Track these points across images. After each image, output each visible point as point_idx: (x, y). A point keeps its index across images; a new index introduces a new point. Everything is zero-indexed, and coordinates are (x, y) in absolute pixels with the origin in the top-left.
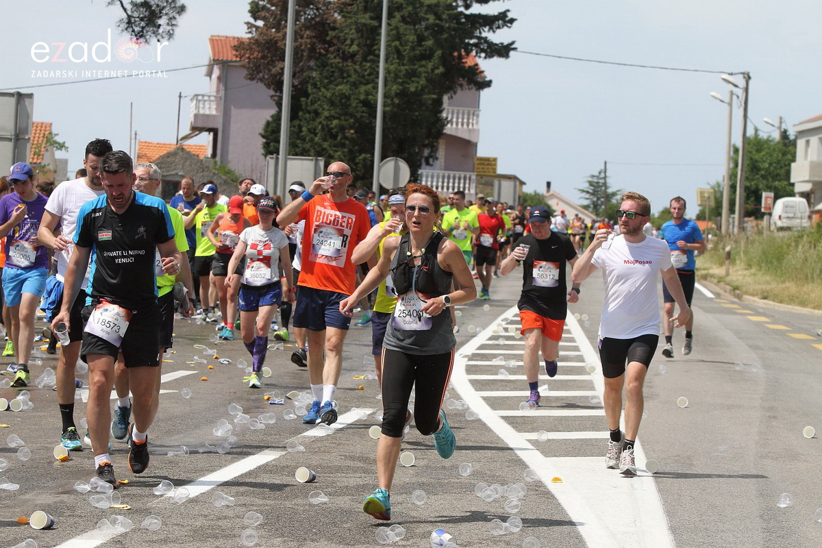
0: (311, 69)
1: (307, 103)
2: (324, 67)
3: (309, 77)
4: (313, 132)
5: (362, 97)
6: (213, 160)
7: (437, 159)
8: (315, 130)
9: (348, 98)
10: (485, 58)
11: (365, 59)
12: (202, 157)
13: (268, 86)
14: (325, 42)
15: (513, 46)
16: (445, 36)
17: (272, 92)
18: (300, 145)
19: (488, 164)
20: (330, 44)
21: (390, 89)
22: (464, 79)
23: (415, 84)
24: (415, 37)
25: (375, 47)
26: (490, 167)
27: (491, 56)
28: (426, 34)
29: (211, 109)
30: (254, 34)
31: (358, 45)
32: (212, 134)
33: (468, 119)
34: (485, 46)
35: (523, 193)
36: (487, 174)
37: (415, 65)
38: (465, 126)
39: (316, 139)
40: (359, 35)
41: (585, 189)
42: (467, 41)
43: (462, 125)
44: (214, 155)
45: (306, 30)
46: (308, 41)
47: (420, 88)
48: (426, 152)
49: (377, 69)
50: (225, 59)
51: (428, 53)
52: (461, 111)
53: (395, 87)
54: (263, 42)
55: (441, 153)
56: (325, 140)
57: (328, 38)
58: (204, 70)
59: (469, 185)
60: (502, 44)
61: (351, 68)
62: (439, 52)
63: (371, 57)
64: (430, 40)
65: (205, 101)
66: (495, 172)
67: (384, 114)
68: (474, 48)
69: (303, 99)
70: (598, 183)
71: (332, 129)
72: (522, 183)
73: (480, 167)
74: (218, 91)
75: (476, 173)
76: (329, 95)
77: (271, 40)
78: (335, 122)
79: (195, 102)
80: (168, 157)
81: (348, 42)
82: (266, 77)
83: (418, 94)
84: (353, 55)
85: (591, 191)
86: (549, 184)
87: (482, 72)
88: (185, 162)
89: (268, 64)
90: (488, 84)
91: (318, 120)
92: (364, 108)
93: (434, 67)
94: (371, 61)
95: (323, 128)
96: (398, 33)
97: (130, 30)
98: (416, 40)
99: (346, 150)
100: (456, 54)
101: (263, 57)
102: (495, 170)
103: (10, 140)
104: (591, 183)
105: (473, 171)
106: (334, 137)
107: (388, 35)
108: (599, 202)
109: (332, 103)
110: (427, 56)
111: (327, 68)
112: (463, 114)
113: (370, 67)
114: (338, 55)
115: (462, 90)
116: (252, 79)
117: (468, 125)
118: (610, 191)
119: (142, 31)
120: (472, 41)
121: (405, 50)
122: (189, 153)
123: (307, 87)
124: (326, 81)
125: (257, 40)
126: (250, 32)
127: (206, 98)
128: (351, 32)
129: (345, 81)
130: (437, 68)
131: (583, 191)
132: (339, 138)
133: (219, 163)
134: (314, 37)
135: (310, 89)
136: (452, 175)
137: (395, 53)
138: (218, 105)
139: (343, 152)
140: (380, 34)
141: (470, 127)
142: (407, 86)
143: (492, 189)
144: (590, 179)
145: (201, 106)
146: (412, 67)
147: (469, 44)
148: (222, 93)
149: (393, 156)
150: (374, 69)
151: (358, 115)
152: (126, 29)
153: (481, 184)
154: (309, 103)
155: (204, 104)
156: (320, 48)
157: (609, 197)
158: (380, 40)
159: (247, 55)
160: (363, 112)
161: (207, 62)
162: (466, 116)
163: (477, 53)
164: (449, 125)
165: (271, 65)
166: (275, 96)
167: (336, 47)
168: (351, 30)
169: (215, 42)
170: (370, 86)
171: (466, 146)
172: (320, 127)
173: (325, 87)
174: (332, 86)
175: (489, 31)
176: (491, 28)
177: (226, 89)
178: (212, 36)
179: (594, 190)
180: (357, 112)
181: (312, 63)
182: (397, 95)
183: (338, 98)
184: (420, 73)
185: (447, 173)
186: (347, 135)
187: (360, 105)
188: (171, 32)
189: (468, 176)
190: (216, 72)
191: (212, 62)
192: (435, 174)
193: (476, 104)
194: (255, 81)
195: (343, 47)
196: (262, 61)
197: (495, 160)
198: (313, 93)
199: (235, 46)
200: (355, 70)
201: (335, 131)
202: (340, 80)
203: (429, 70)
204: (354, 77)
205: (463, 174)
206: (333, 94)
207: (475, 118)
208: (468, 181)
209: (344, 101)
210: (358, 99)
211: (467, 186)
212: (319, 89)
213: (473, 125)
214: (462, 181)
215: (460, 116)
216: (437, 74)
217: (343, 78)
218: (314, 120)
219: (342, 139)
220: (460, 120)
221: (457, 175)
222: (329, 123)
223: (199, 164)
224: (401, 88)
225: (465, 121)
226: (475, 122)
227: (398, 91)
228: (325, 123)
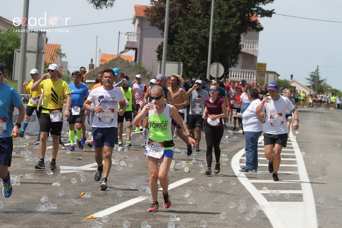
0: (179, 21)
1: (177, 37)
2: (186, 20)
3: (179, 25)
4: (180, 50)
5: (203, 34)
6: (135, 63)
7: (238, 63)
8: (181, 49)
9: (196, 35)
10: (261, 17)
11: (204, 17)
12: (130, 61)
13: (160, 29)
14: (186, 9)
15: (274, 12)
16: (242, 7)
18: (174, 56)
19: (262, 66)
20: (189, 9)
21: (216, 31)
22: (250, 26)
23: (227, 29)
24: (228, 7)
25: (209, 11)
26: (263, 68)
27: (264, 16)
28: (233, 6)
29: (134, 39)
30: (154, 5)
31: (201, 10)
32: (135, 50)
33: (253, 45)
34: (260, 11)
35: (279, 80)
36: (261, 71)
37: (227, 20)
38: (252, 49)
39: (182, 53)
40: (202, 5)
41: (309, 78)
42: (252, 9)
43: (250, 48)
44: (136, 60)
45: (177, 3)
46: (179, 8)
47: (229, 30)
48: (233, 60)
49: (209, 22)
50: (141, 16)
51: (233, 14)
52: (250, 42)
53: (218, 30)
54: (158, 8)
55: (240, 60)
56: (185, 54)
57: (188, 7)
58: (132, 21)
59: (253, 75)
60: (268, 10)
61: (198, 21)
62: (239, 14)
63: (207, 16)
64: (235, 8)
65: (132, 35)
66: (265, 70)
67: (213, 42)
68: (255, 12)
69: (176, 35)
70: (315, 76)
71: (189, 49)
72: (278, 75)
73: (259, 67)
74: (138, 31)
75: (256, 70)
76: (187, 33)
77: (161, 8)
78: (190, 46)
79: (127, 36)
80: (113, 61)
81: (197, 9)
82: (159, 25)
83: (228, 33)
84: (199, 15)
85: (311, 79)
86: (292, 76)
87: (260, 23)
88: (121, 63)
89: (160, 18)
90: (261, 29)
91: (183, 45)
92: (204, 40)
93: (235, 21)
94: (207, 18)
95: (185, 48)
96: (220, 5)
97: (93, 2)
98: (228, 8)
99: (195, 59)
100: (247, 15)
101: (158, 16)
102: (265, 69)
103: (35, 52)
104: (311, 76)
105: (255, 70)
106: (190, 53)
107: (215, 6)
108: (315, 85)
109: (189, 37)
110: (233, 16)
111: (187, 21)
112: (251, 43)
113: (207, 21)
114: (193, 15)
115: (249, 32)
116: (153, 26)
117: (253, 48)
118: (320, 79)
119: (99, 3)
120: (254, 9)
121: (223, 13)
122: (123, 59)
123: (178, 30)
124: (186, 27)
125: (155, 8)
126: (152, 4)
127: (132, 34)
128: (198, 4)
129: (195, 27)
130: (238, 21)
131: (308, 79)
132: (192, 53)
133: (138, 64)
134: (182, 6)
135: (179, 31)
136: (245, 71)
137: (218, 14)
138: (137, 37)
139: (194, 60)
140: (211, 6)
141: (254, 49)
142: (224, 29)
143: (264, 78)
144: (311, 74)
145: (130, 38)
146: (226, 21)
147: (253, 10)
148: (140, 32)
149: (217, 62)
150: (208, 22)
151: (201, 43)
152: (92, 2)
153: (259, 75)
154: (179, 37)
155: (131, 37)
156: (184, 11)
157: (320, 82)
158: (211, 8)
159: (150, 15)
160: (203, 41)
161: (133, 17)
162: (252, 44)
163: (256, 14)
164: (244, 48)
165: (162, 19)
166: (163, 33)
167: (191, 11)
168: (198, 3)
169: (136, 8)
170: (207, 29)
171: (252, 58)
172: (183, 48)
173: (186, 30)
174: (189, 29)
175: (262, 4)
176: (263, 3)
177: (141, 30)
178: (135, 5)
179: (313, 79)
180: (200, 41)
181: (180, 19)
182: (219, 34)
183: (192, 35)
184: (230, 23)
185: (243, 70)
186: (196, 52)
187: (202, 38)
188: (112, 3)
189: (253, 72)
190: (137, 22)
191: (135, 18)
192: (238, 71)
193: (257, 38)
194: (154, 27)
195: (194, 11)
196: (157, 17)
197: (265, 64)
198: (181, 32)
199: (145, 10)
200: (200, 22)
201: (190, 50)
202: (193, 26)
203: (234, 23)
204: (199, 25)
205: (250, 71)
206: (189, 33)
207: (256, 44)
208: (252, 74)
209: (194, 36)
210: (201, 35)
211: (252, 76)
212: (183, 30)
213: (255, 48)
214: (250, 74)
215: (250, 44)
216: (238, 24)
217: (194, 25)
218: (181, 45)
219: (193, 54)
220: (249, 46)
221: (248, 71)
222: (187, 46)
223: (127, 64)
224: (221, 30)
225: (252, 46)
226: (256, 47)
227: (219, 32)
228: (185, 46)
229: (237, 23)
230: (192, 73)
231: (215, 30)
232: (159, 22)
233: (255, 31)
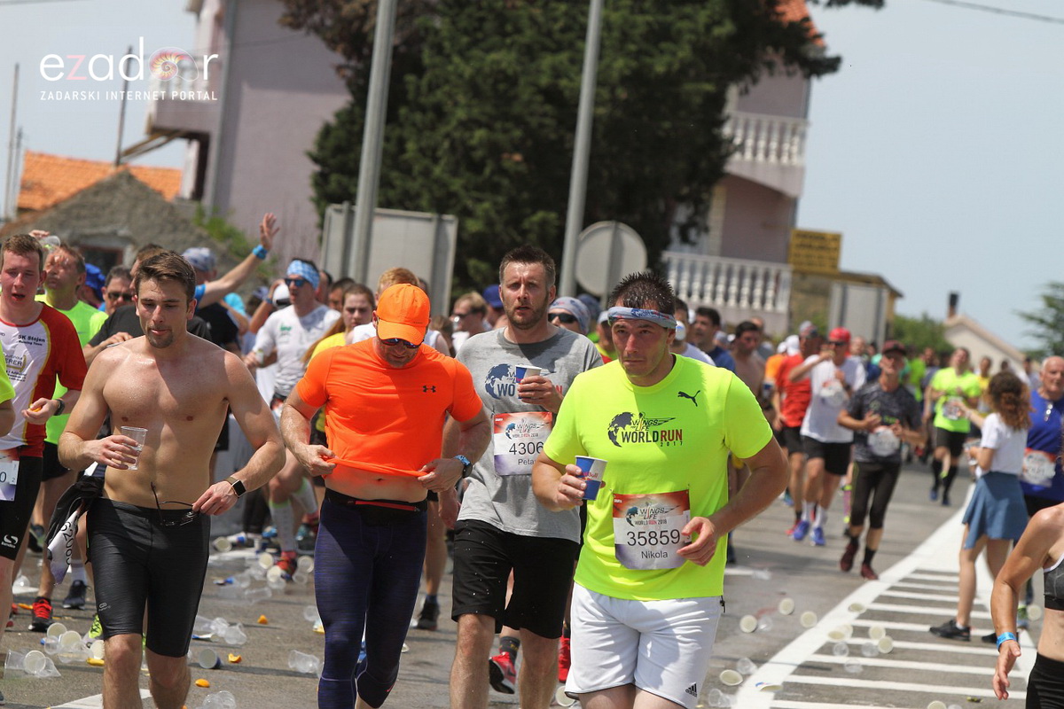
0: (430, 9)
1: (418, 88)
3: (427, 30)
4: (431, 154)
5: (544, 81)
6: (195, 205)
7: (706, 230)
8: (434, 150)
9: (512, 81)
10: (829, 5)
12: (169, 196)
13: (332, 44)
17: (338, 58)
18: (398, 183)
19: (822, 248)
21: (609, 67)
22: (776, 49)
23: (667, 58)
26: (825, 254)
32: (195, 145)
33: (781, 142)
35: (897, 317)
36: (816, 269)
37: (668, 13)
38: (773, 158)
41: (1038, 314)
43: (767, 154)
44: (198, 193)
47: (676, 66)
48: (682, 214)
49: (581, 19)
52: (765, 125)
53: (619, 63)
55: (716, 215)
56: (455, 173)
59: (776, 291)
61: (522, 12)
66: (835, 266)
67: (595, 122)
69: (411, 79)
71: (473, 149)
72: (895, 295)
73: (803, 252)
74: (214, 47)
75: (791, 267)
76: (468, 71)
78: (480, 134)
80: (96, 193)
83: (672, 79)
85: (1050, 319)
86: (953, 299)
87: (819, 36)
88: (135, 206)
90: (832, 65)
91: (443, 130)
92: (548, 108)
99: (501, 199)
102: (835, 261)
104: (1050, 302)
105: (785, 261)
109: (474, 90)
112: (770, 130)
113: (567, 13)
115: (771, 74)
116: (296, 25)
117: (779, 154)
122: (143, 187)
123: (420, 52)
124: (465, 40)
129: (508, 41)
130: (719, 23)
131: (1031, 318)
132: (488, 171)
133: (208, 212)
135: (427, 57)
136: (736, 269)
139: (494, 204)
141: (785, 159)
142: (648, 60)
143: (827, 305)
144: (1050, 292)
146: (661, 18)
148: (223, 53)
149: (609, 219)
150: (574, 19)
151: (534, 122)
153: (802, 291)
154: (424, 88)
160: (545, 115)
162: (775, 136)
164: (737, 157)
166: (347, 67)
170: (563, 57)
171: (773, 204)
172: (446, 144)
173: (461, 53)
174: (476, 52)
177: (232, 47)
179: (1058, 318)
180: (531, 114)
182: (625, 80)
183: (490, 81)
184: (680, 32)
185: (725, 263)
186: (507, 164)
187: (540, 98)
189: (773, 272)
190: (212, 5)
192: (700, 265)
193: (800, 109)
194: (302, 32)
197: (837, 238)
198: (434, 66)
200: (532, 19)
201: (479, 154)
202: (496, 39)
203: (701, 28)
204: (529, 35)
205: (761, 267)
206: (479, 71)
207: (797, 140)
208: (772, 284)
209: (502, 87)
210: (534, 84)
211: (770, 294)
212: (448, 57)
213: (790, 156)
214: (759, 283)
215: (763, 135)
216: (718, 38)
217: (505, 35)
218: (433, 128)
219: (493, 173)
220: (762, 144)
221: (749, 270)
222: (467, 135)
223: (165, 214)
224: (634, 64)
225: (774, 145)
226: (795, 149)
227: (627, 72)
228: (457, 135)
229: (717, 31)
230: (484, 266)
231: (606, 61)
232: (330, 11)
233: (799, 74)
